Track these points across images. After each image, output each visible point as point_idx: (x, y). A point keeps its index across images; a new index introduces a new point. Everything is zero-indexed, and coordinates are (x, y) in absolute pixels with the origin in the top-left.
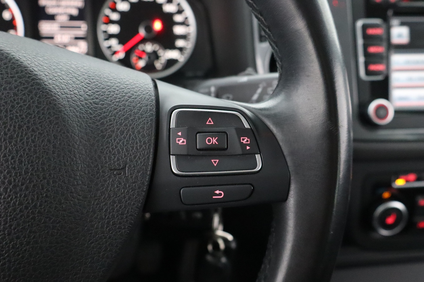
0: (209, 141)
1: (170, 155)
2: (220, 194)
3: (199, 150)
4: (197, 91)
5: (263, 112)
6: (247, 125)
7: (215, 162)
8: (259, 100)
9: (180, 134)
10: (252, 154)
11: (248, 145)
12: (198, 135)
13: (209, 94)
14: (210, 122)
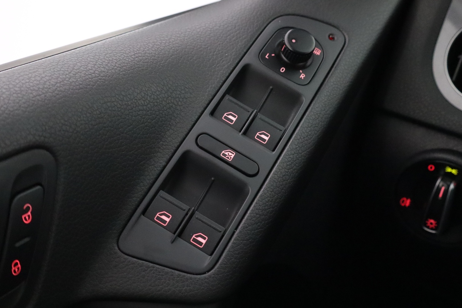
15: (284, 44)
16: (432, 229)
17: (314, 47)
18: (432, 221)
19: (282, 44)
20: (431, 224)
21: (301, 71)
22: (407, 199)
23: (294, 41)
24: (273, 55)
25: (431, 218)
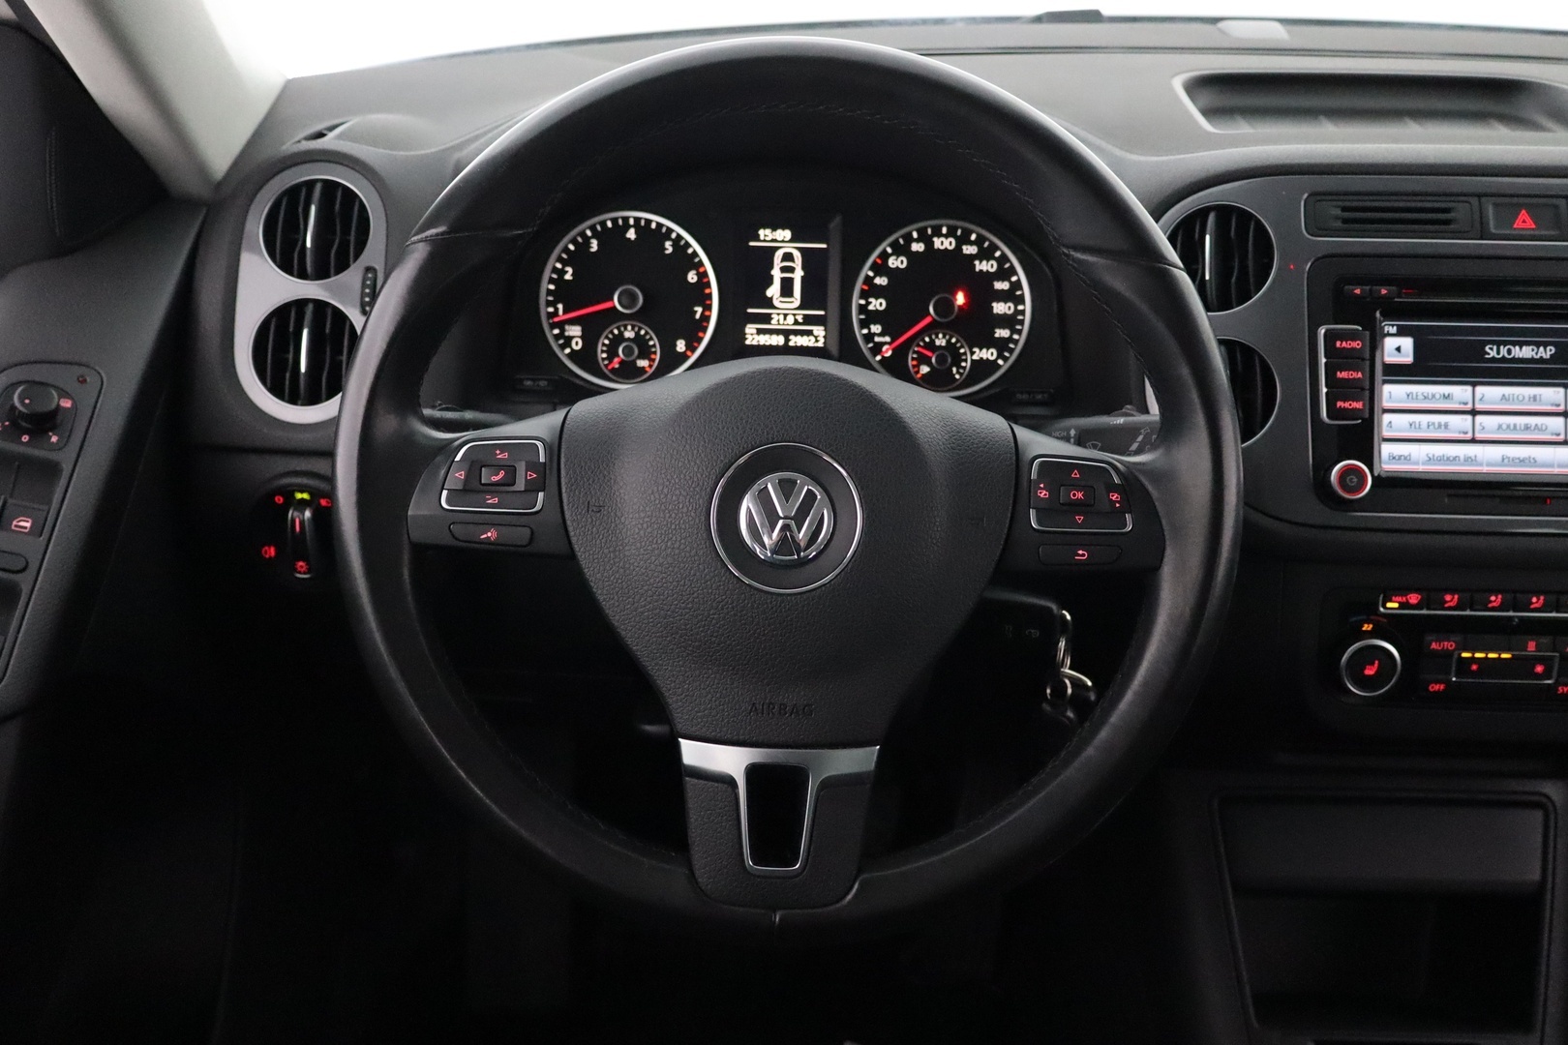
0: (1074, 495)
1: (1030, 508)
2: (1083, 555)
3: (1062, 504)
4: (1049, 434)
5: (1139, 467)
6: (1117, 480)
7: (1080, 519)
8: (1138, 452)
9: (1042, 486)
10: (1122, 512)
11: (1118, 502)
12: (1062, 488)
13: (1067, 439)
14: (1076, 474)
15: (16, 408)
16: (305, 573)
17: (57, 400)
18: (301, 563)
19: (13, 408)
20: (302, 567)
21: (51, 434)
22: (269, 547)
23: (27, 401)
24: (7, 423)
25: (299, 561)
